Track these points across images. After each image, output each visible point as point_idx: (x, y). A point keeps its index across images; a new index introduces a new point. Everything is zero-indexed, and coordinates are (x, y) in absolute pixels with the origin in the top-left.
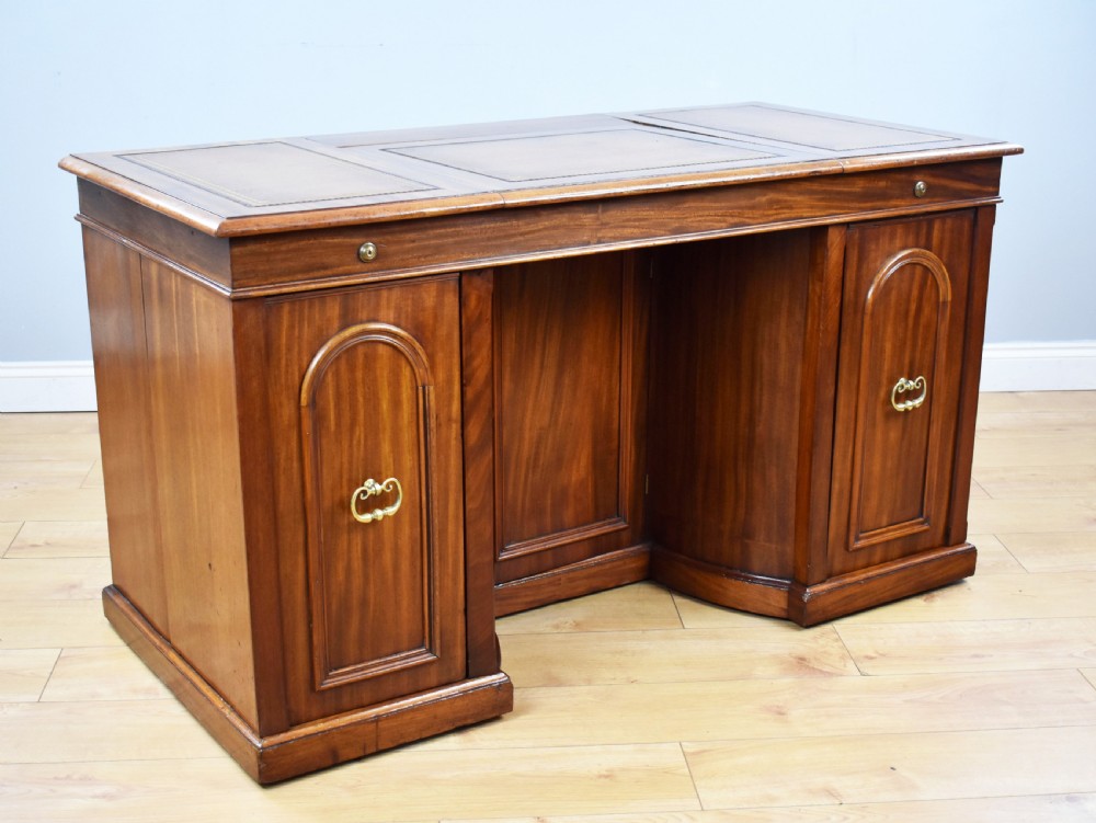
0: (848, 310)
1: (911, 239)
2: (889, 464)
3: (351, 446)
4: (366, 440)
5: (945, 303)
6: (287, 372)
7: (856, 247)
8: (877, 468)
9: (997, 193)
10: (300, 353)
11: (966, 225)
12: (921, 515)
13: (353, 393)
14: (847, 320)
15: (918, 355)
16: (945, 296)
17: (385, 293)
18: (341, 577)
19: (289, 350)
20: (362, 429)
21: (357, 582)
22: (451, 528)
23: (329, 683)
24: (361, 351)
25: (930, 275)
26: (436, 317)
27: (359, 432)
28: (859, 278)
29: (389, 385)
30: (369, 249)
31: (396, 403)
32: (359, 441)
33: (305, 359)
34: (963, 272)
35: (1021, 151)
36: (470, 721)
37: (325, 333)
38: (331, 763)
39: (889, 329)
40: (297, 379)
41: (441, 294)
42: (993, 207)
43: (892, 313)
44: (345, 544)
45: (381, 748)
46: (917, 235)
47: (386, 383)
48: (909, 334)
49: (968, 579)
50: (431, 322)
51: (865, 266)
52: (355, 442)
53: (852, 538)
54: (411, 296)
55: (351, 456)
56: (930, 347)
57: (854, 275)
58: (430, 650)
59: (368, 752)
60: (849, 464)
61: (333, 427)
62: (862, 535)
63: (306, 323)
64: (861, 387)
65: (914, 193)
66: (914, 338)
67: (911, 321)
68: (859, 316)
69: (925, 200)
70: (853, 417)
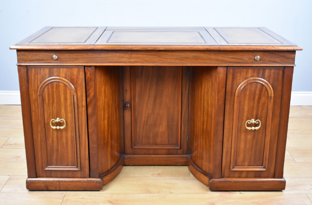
0: (228, 94)
1: (255, 74)
2: (248, 146)
3: (52, 108)
4: (57, 107)
5: (271, 97)
6: (34, 86)
7: (231, 74)
8: (242, 146)
9: (294, 63)
10: (37, 81)
11: (281, 72)
12: (262, 166)
13: (53, 94)
14: (228, 97)
15: (259, 113)
16: (271, 93)
17: (62, 69)
18: (51, 142)
19: (34, 80)
20: (56, 104)
21: (55, 144)
22: (83, 136)
23: (47, 169)
24: (55, 83)
25: (264, 87)
26: (77, 77)
27: (55, 105)
28: (232, 84)
29: (64, 94)
30: (55, 57)
31: (66, 99)
32: (55, 107)
33: (39, 83)
34: (279, 88)
35: (301, 50)
36: (88, 189)
37: (44, 77)
38: (46, 189)
39: (246, 102)
40: (37, 88)
41: (78, 72)
42: (292, 68)
43: (247, 97)
44: (52, 133)
45: (61, 189)
46: (258, 73)
47: (62, 93)
48: (255, 106)
49: (283, 190)
50: (76, 79)
51: (235, 81)
52: (54, 107)
53: (231, 167)
54: (69, 71)
55: (53, 111)
56: (265, 111)
57: (230, 83)
58: (77, 167)
59: (57, 189)
60: (230, 143)
61: (47, 102)
62: (235, 167)
63: (39, 74)
64: (234, 119)
65: (254, 60)
66: (258, 107)
67: (256, 101)
68: (233, 96)
69: (260, 62)
70: (231, 128)
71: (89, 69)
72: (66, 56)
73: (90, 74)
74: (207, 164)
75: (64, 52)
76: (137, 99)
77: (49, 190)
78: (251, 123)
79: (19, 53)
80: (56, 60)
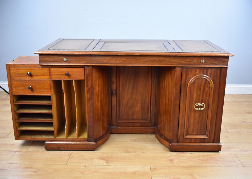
0: (183, 86)
1: (201, 72)
2: (196, 121)
5: (212, 88)
7: (185, 72)
8: (192, 121)
9: (228, 65)
11: (219, 71)
12: (206, 135)
14: (183, 88)
15: (204, 98)
16: (212, 86)
25: (207, 81)
28: (186, 79)
30: (65, 59)
34: (218, 82)
35: (233, 56)
36: (87, 150)
38: (58, 149)
39: (195, 91)
42: (227, 68)
43: (196, 88)
45: (68, 149)
46: (203, 71)
48: (201, 94)
49: (220, 152)
51: (187, 77)
53: (185, 135)
56: (208, 97)
57: (184, 78)
60: (184, 119)
62: (187, 135)
64: (187, 103)
65: (201, 62)
66: (203, 94)
67: (202, 91)
68: (186, 87)
69: (204, 64)
70: (185, 109)
71: (88, 67)
72: (72, 59)
73: (89, 71)
74: (168, 133)
75: (71, 56)
76: (121, 89)
77: (60, 150)
78: (198, 105)
79: (41, 57)
80: (66, 61)
